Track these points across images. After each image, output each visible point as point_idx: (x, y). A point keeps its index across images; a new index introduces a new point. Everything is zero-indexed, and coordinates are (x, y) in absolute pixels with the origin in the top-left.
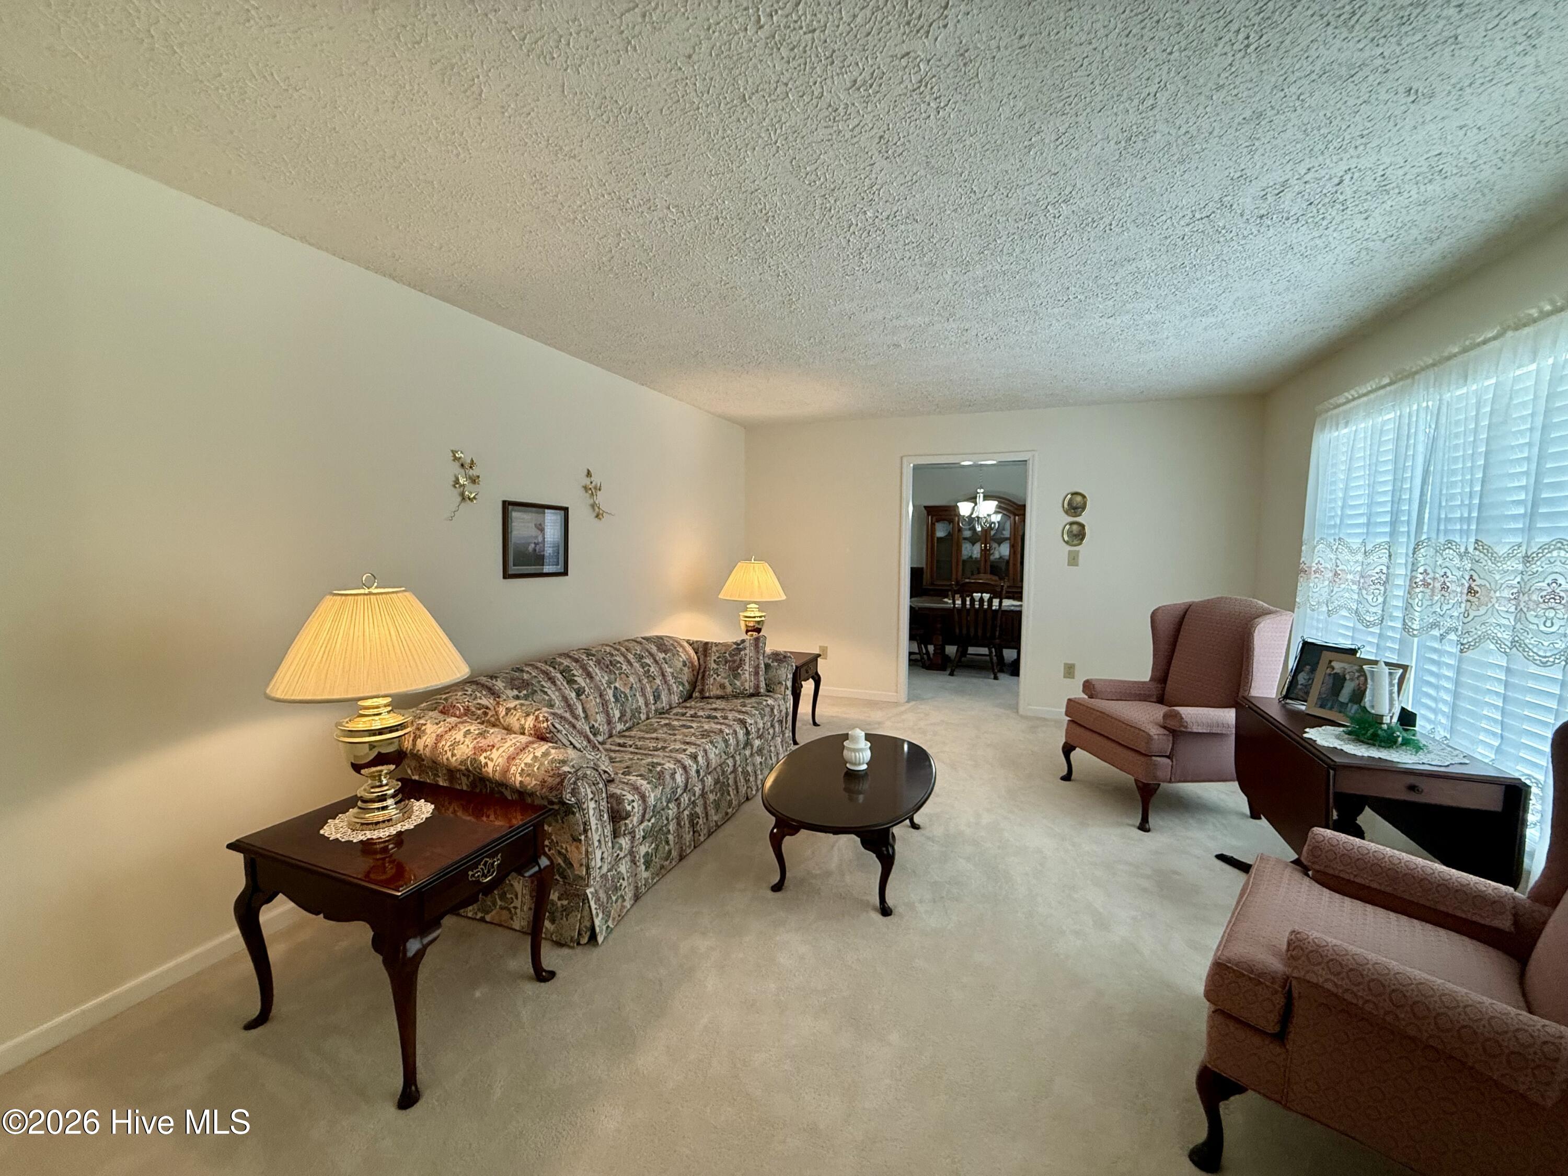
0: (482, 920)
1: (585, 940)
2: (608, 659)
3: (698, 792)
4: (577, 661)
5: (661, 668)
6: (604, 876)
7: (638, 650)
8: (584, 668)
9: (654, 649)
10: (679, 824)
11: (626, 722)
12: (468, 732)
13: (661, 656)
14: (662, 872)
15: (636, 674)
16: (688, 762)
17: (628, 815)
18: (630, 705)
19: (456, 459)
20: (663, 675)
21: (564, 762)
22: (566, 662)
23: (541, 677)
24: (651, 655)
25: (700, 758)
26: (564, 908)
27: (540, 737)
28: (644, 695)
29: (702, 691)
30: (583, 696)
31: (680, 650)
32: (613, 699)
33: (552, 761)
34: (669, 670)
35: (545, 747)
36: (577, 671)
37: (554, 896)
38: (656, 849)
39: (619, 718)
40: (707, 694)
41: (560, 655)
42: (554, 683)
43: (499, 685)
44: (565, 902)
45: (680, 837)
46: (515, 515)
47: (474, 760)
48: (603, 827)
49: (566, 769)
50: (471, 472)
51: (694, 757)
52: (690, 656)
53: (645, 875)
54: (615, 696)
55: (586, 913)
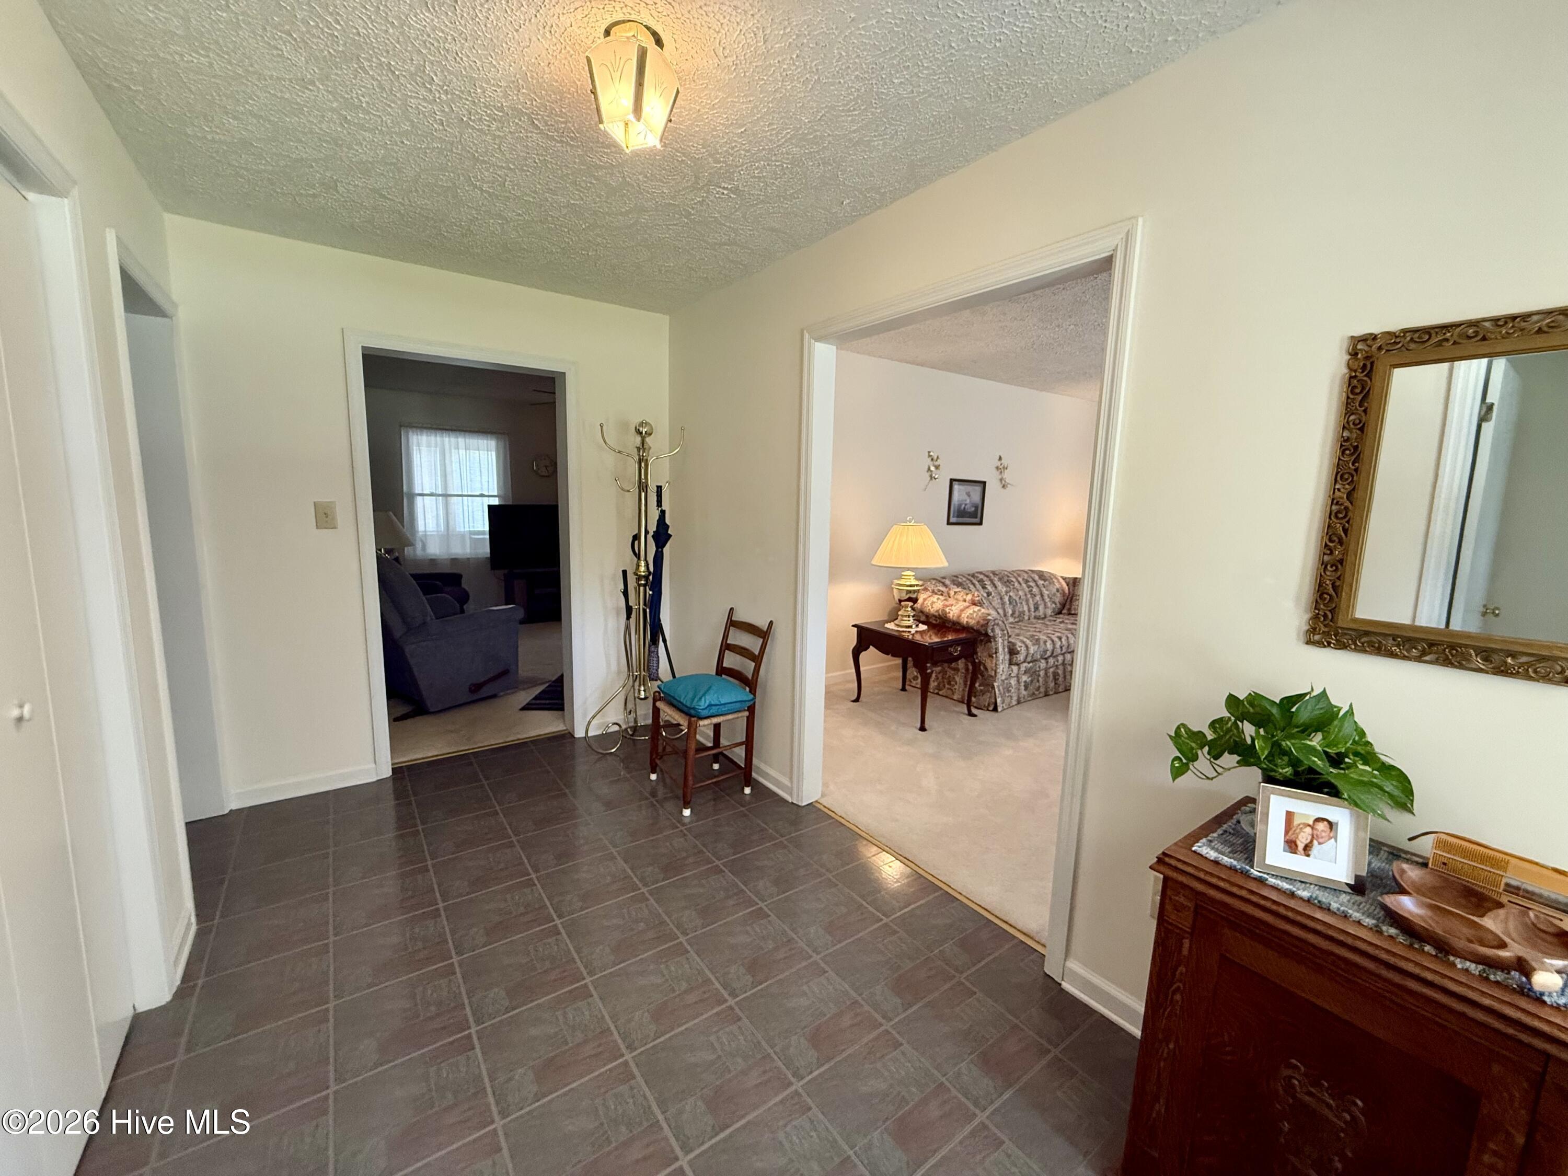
0: (938, 694)
1: (991, 708)
2: (1006, 579)
3: (1060, 661)
4: (987, 576)
5: (1041, 591)
6: (1003, 681)
7: (1026, 576)
8: (992, 581)
9: (1037, 578)
10: (1046, 674)
11: (1015, 618)
12: (938, 599)
13: (1041, 582)
14: (1033, 697)
15: (1023, 590)
16: (1056, 640)
17: (1018, 653)
18: (1018, 609)
19: (930, 456)
20: (1042, 595)
21: (989, 615)
22: (981, 577)
23: (968, 582)
24: (1035, 581)
25: (1063, 640)
26: (981, 691)
27: (974, 603)
28: (1028, 604)
29: (1069, 609)
30: (991, 597)
31: (1055, 581)
32: (1008, 602)
33: (983, 613)
34: (1047, 592)
35: (978, 608)
36: (988, 583)
37: (977, 685)
38: (1032, 681)
40: (1073, 612)
41: (977, 573)
42: (975, 587)
43: (947, 582)
44: (982, 688)
45: (1046, 682)
46: (956, 487)
47: (943, 610)
48: (1005, 655)
49: (989, 617)
50: (937, 463)
51: (1060, 638)
52: (1062, 585)
53: (1024, 693)
54: (1009, 600)
55: (993, 695)
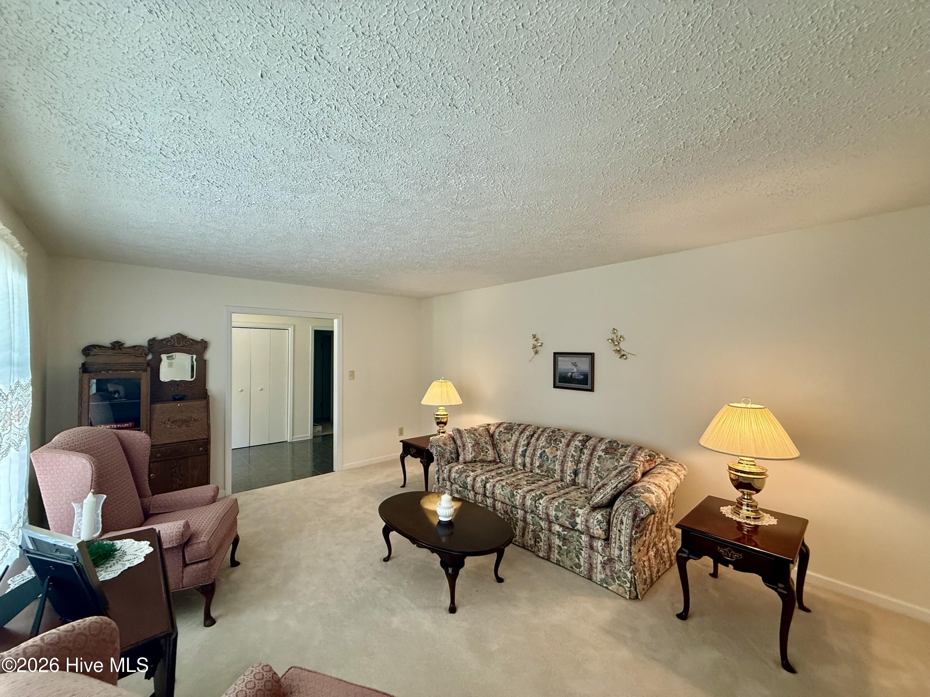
39: (538, 466)
46: (560, 358)
